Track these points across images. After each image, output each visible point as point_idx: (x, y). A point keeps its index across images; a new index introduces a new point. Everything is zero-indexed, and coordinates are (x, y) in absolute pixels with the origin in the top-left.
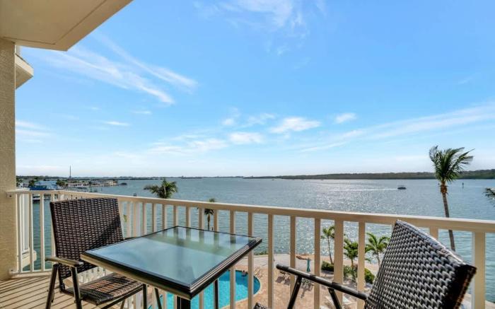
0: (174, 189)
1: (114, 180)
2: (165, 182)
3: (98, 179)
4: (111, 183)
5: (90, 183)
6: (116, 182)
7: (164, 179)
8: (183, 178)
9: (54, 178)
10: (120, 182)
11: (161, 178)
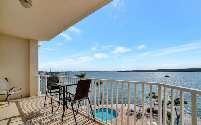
0: (85, 76)
1: (65, 72)
2: (82, 73)
3: (59, 72)
4: (64, 74)
5: (57, 74)
6: (66, 73)
7: (82, 72)
8: (91, 71)
9: (45, 72)
10: (67, 73)
11: (81, 72)
